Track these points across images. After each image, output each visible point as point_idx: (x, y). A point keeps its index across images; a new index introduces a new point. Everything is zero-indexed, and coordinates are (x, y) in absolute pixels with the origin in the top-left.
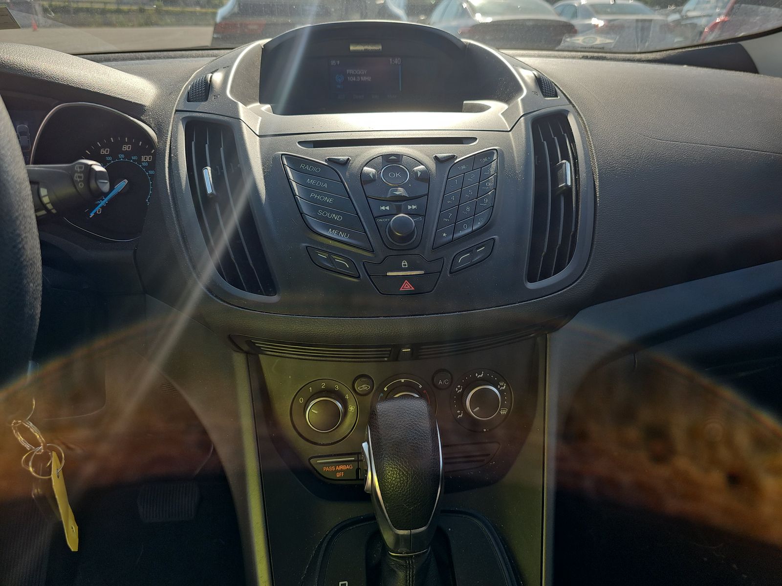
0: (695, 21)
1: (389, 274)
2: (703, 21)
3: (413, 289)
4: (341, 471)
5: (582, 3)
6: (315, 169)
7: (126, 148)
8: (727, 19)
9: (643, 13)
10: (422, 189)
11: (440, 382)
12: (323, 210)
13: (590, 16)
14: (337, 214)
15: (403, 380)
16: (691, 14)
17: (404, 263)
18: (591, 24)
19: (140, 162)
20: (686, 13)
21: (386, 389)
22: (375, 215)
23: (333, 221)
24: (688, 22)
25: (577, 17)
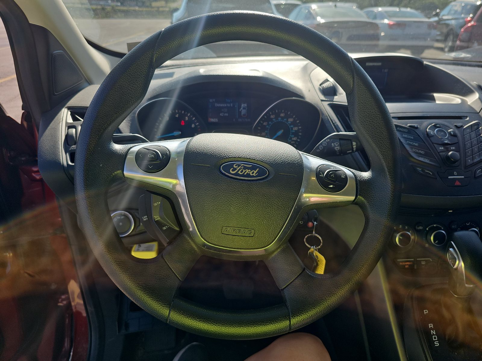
0: (447, 22)
1: (449, 177)
2: (453, 22)
3: (460, 184)
4: (407, 265)
5: (379, 11)
6: (405, 130)
7: (282, 115)
8: (475, 24)
9: (416, 17)
10: (455, 140)
11: (453, 227)
12: (415, 149)
13: (383, 18)
14: (422, 150)
15: (435, 225)
16: (445, 18)
17: (455, 173)
18: (384, 23)
19: (287, 121)
20: (442, 17)
21: (427, 229)
22: (439, 151)
23: (420, 154)
24: (443, 22)
25: (376, 18)
